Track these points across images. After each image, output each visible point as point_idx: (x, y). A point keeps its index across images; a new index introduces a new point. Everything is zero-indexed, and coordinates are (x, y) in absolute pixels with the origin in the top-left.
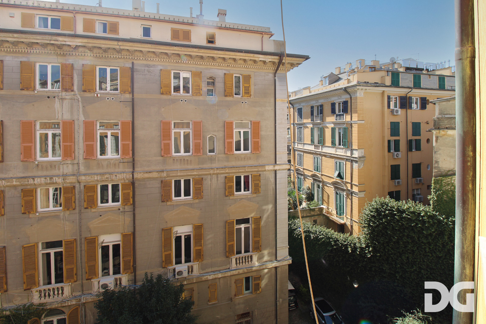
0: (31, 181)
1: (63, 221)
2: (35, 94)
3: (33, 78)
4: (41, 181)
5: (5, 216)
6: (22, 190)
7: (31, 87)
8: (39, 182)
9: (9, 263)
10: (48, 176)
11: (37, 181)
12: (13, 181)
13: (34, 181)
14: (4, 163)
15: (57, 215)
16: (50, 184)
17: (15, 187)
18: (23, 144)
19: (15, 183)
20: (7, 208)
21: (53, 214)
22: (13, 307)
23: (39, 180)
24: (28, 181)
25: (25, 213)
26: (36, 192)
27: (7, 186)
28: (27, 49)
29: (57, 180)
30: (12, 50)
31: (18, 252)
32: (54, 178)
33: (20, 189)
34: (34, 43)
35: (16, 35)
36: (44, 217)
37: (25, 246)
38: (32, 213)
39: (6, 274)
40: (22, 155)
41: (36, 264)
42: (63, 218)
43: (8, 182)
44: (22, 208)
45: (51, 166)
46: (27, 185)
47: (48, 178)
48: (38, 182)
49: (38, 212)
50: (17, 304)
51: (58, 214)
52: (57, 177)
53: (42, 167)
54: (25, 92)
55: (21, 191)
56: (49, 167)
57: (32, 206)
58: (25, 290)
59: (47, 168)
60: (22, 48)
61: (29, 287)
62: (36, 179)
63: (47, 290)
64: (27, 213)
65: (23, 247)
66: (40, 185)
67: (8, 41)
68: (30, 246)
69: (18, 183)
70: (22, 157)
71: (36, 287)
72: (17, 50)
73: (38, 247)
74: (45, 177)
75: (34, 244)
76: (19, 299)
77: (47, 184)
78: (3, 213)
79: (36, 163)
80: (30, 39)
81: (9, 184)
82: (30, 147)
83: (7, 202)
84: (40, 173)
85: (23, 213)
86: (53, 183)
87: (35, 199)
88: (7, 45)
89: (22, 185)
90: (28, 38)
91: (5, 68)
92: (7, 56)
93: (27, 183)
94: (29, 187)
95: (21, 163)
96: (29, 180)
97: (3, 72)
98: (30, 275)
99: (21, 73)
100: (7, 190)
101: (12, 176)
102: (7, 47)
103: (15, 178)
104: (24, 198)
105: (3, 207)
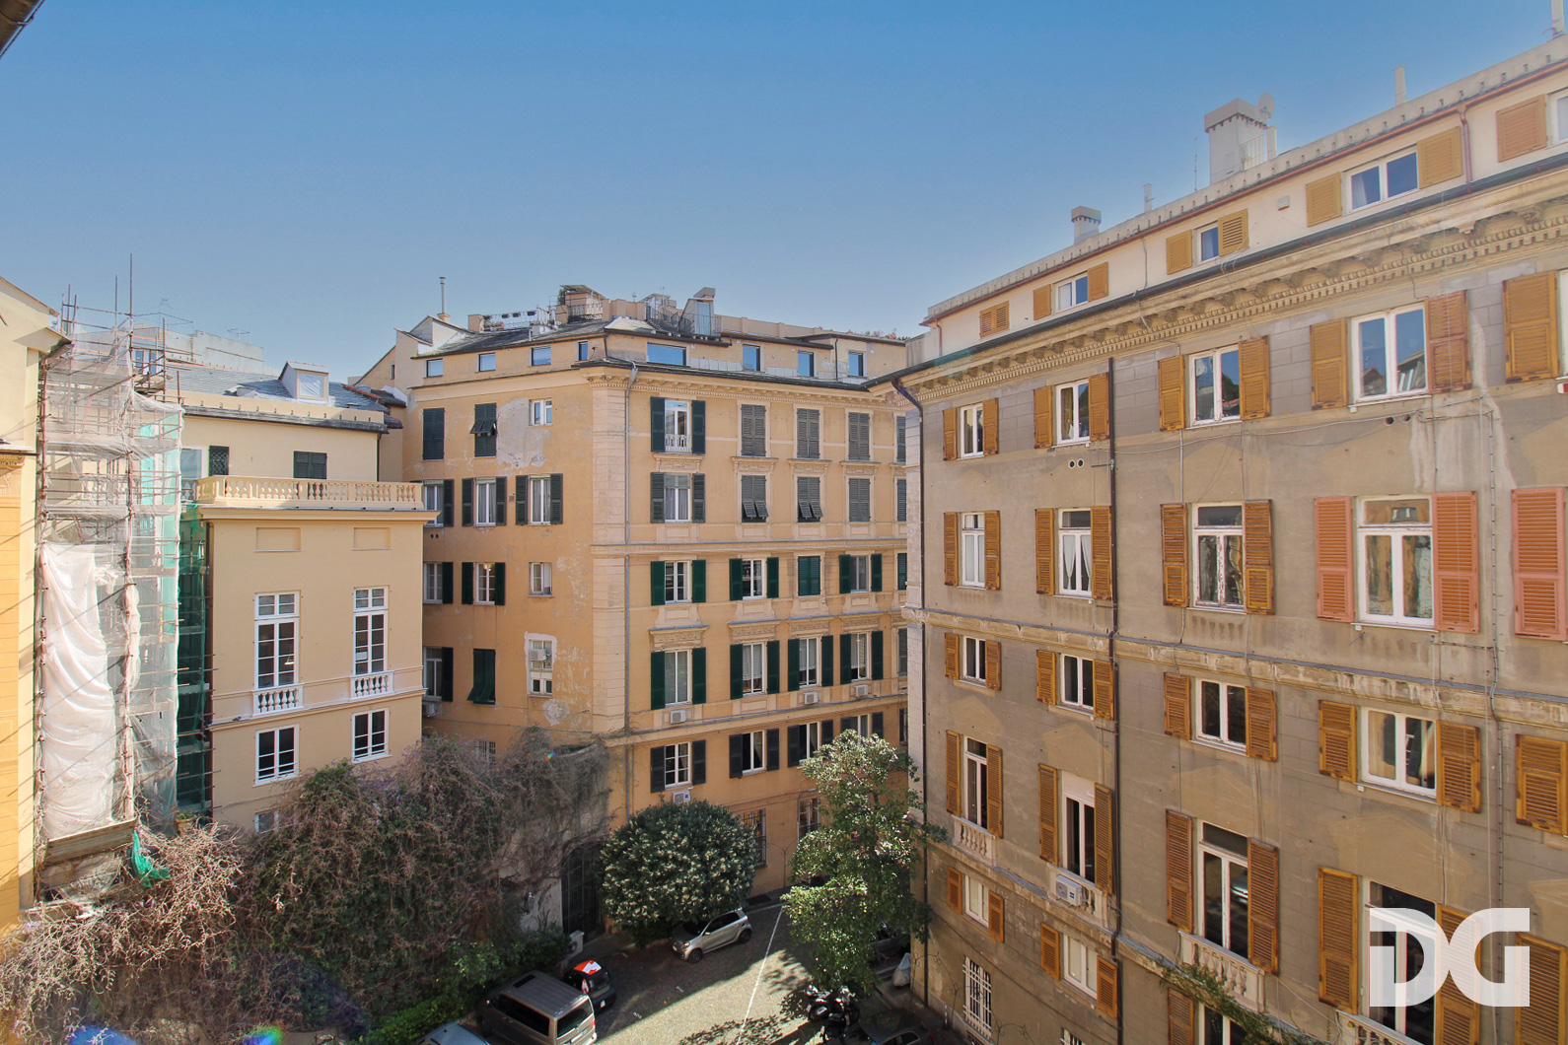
0: (1343, 682)
1: (1439, 839)
2: (1350, 415)
3: (1344, 369)
4: (1370, 686)
5: (1279, 764)
6: (1320, 701)
7: (1339, 398)
8: (1367, 690)
9: (1284, 899)
10: (1392, 676)
11: (1361, 684)
12: (1298, 672)
13: (1352, 682)
14: (1276, 618)
15: (1418, 811)
16: (1398, 701)
17: (1302, 689)
18: (1323, 569)
19: (1301, 678)
20: (1283, 741)
21: (1407, 803)
22: (1290, 1030)
23: (1365, 682)
24: (1336, 681)
25: (1328, 774)
26: (1356, 718)
27: (1284, 683)
28: (1325, 284)
29: (1418, 694)
30: (1287, 301)
31: (1309, 880)
32: (1411, 686)
33: (1314, 696)
34: (1345, 260)
35: (1295, 256)
36: (1378, 802)
37: (1326, 870)
38: (1345, 777)
39: (1278, 925)
40: (1319, 601)
41: (1354, 942)
42: (1438, 829)
43: (1287, 672)
44: (1321, 756)
45: (1401, 647)
46: (1333, 691)
47: (1393, 683)
48: (1362, 688)
49: (1362, 782)
50: (1301, 1027)
51: (1423, 808)
52: (1421, 684)
53: (1375, 645)
54: (1324, 415)
55: (1316, 704)
56: (1396, 646)
57: (1346, 755)
58: (1321, 1000)
59: (1387, 648)
60: (1312, 287)
61: (1331, 999)
62: (1357, 678)
63: (1381, 1039)
64: (1333, 775)
65: (1320, 870)
66: (1369, 699)
67: (1278, 279)
68: (1339, 877)
69: (1310, 680)
70: (1319, 606)
71: (1349, 1010)
72: (1301, 296)
73: (1359, 890)
74: (1385, 677)
75: (1349, 876)
76: (1306, 1016)
77: (1388, 700)
78: (1275, 756)
79: (1358, 628)
80: (1331, 253)
81: (1287, 677)
82: (1341, 577)
83: (1283, 730)
84: (1368, 662)
85: (1322, 772)
86: (1408, 703)
87: (1353, 738)
88: (1275, 290)
89: (1319, 688)
90: (1328, 251)
91: (1274, 356)
92: (1277, 321)
93: (1331, 684)
94: (1337, 698)
95: (1317, 624)
96: (1339, 676)
97: (1270, 368)
98: (1337, 964)
99: (1313, 359)
100: (1283, 692)
101: (1296, 657)
102: (1277, 296)
103: (1302, 663)
104: (1325, 728)
105: (1275, 739)
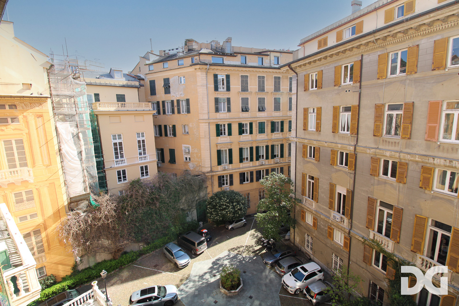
0: (431, 160)
1: (456, 208)
2: (446, 73)
3: (445, 56)
4: (440, 162)
5: (406, 184)
6: (422, 166)
7: (442, 66)
8: (439, 163)
9: (403, 223)
10: (448, 159)
11: (437, 161)
12: (416, 157)
13: (434, 160)
14: (411, 140)
15: (451, 200)
16: (449, 167)
17: (417, 162)
18: (429, 124)
19: (417, 159)
20: (408, 178)
21: (447, 197)
22: (401, 258)
23: (438, 161)
24: (429, 160)
25: (422, 188)
26: (434, 171)
27: (411, 160)
28: (442, 25)
29: (456, 164)
30: (427, 32)
31: (412, 218)
32: (454, 162)
33: (421, 165)
34: (450, 15)
35: (432, 15)
36: (438, 197)
37: (418, 215)
38: (427, 189)
39: (400, 230)
40: (426, 135)
41: (424, 236)
42: (456, 205)
43: (412, 157)
44: (420, 182)
45: (452, 149)
46: (427, 163)
47: (448, 161)
48: (437, 162)
49: (433, 190)
50: (404, 257)
51: (452, 199)
52: (457, 161)
53: (443, 149)
54: (436, 72)
55: (421, 167)
56: (451, 149)
57: (429, 183)
58: (411, 251)
59: (448, 150)
60: (437, 26)
61: (415, 251)
62: (436, 159)
63: (429, 262)
64: (424, 188)
65: (416, 215)
66: (439, 166)
67: (425, 24)
68: (422, 218)
69: (420, 160)
70: (426, 136)
71: (420, 254)
72: (432, 30)
73: (428, 221)
74: (445, 159)
75: (425, 217)
76: (406, 255)
77: (445, 166)
78: (405, 182)
79: (438, 143)
80: (446, 13)
81: (412, 158)
82: (435, 127)
83: (409, 174)
84: (440, 154)
85: (420, 187)
86: (452, 167)
87: (432, 178)
88: (423, 28)
89: (423, 162)
90: (444, 12)
91: (420, 52)
92: (422, 39)
93: (427, 161)
94: (428, 165)
95: (424, 142)
96: (430, 158)
97: (418, 56)
98: (418, 241)
99: (434, 52)
100: (410, 163)
101: (416, 152)
102: (424, 30)
103: (418, 154)
104: (423, 174)
105: (406, 177)
